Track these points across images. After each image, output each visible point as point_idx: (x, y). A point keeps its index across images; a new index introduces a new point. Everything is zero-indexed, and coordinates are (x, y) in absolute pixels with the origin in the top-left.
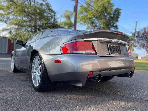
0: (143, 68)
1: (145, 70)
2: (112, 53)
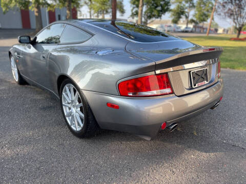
0: (228, 63)
1: (230, 68)
2: (195, 85)
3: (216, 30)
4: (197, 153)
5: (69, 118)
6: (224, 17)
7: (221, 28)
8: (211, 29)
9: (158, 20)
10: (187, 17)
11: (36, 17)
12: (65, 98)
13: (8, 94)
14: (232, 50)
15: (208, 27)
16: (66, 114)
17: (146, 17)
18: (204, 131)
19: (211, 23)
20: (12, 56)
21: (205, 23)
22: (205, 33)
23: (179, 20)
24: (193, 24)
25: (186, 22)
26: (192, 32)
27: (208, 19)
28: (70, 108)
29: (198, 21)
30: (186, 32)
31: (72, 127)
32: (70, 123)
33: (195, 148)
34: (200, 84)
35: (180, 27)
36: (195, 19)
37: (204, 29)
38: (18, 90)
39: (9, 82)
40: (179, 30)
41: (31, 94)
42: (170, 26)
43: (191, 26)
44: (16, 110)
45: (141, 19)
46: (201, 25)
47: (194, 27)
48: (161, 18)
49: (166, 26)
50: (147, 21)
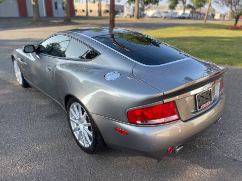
2: (200, 108)
3: (213, 15)
4: (201, 169)
5: (77, 133)
6: (222, 5)
7: (218, 13)
8: (209, 14)
9: (155, 6)
10: (184, 3)
11: (33, 6)
12: (72, 114)
13: (13, 99)
14: (230, 42)
15: (206, 13)
16: (73, 129)
17: (143, 3)
18: (206, 144)
19: (209, 9)
20: (15, 59)
21: (202, 8)
22: (203, 19)
23: (176, 5)
24: (190, 9)
25: (183, 7)
26: (189, 18)
27: (205, 4)
28: (77, 125)
29: (195, 7)
30: (184, 18)
31: (80, 142)
32: (77, 138)
33: (198, 164)
34: (204, 106)
35: (177, 13)
36: (192, 5)
37: (201, 14)
38: (22, 94)
39: (13, 84)
40: (177, 16)
41: (36, 99)
42: (167, 12)
43: (188, 12)
44: (23, 119)
45: (138, 6)
46: (198, 10)
47: (191, 12)
48: (158, 5)
49: (163, 12)
50: (144, 7)
